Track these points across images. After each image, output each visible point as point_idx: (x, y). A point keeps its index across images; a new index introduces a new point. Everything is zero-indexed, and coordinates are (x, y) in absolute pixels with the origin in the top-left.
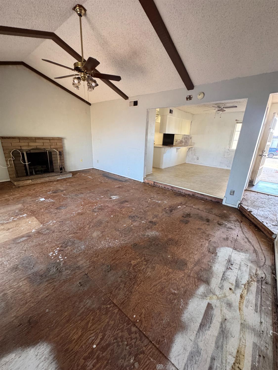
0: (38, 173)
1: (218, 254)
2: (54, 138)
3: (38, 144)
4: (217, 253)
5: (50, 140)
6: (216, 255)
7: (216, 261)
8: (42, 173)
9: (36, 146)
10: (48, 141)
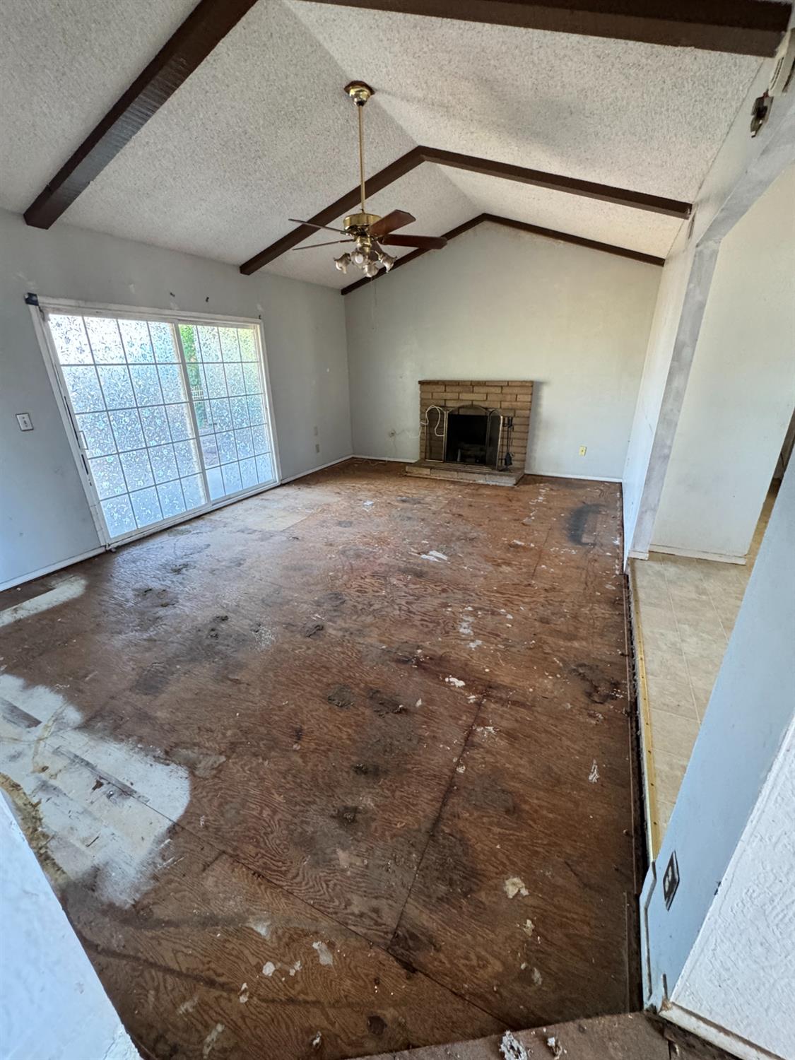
0: (468, 460)
1: (160, 767)
2: (512, 382)
3: (476, 397)
4: (168, 765)
5: (502, 387)
6: (157, 759)
7: (135, 755)
8: (476, 462)
9: (472, 401)
10: (498, 390)
